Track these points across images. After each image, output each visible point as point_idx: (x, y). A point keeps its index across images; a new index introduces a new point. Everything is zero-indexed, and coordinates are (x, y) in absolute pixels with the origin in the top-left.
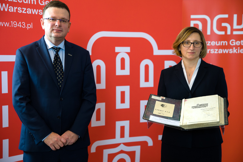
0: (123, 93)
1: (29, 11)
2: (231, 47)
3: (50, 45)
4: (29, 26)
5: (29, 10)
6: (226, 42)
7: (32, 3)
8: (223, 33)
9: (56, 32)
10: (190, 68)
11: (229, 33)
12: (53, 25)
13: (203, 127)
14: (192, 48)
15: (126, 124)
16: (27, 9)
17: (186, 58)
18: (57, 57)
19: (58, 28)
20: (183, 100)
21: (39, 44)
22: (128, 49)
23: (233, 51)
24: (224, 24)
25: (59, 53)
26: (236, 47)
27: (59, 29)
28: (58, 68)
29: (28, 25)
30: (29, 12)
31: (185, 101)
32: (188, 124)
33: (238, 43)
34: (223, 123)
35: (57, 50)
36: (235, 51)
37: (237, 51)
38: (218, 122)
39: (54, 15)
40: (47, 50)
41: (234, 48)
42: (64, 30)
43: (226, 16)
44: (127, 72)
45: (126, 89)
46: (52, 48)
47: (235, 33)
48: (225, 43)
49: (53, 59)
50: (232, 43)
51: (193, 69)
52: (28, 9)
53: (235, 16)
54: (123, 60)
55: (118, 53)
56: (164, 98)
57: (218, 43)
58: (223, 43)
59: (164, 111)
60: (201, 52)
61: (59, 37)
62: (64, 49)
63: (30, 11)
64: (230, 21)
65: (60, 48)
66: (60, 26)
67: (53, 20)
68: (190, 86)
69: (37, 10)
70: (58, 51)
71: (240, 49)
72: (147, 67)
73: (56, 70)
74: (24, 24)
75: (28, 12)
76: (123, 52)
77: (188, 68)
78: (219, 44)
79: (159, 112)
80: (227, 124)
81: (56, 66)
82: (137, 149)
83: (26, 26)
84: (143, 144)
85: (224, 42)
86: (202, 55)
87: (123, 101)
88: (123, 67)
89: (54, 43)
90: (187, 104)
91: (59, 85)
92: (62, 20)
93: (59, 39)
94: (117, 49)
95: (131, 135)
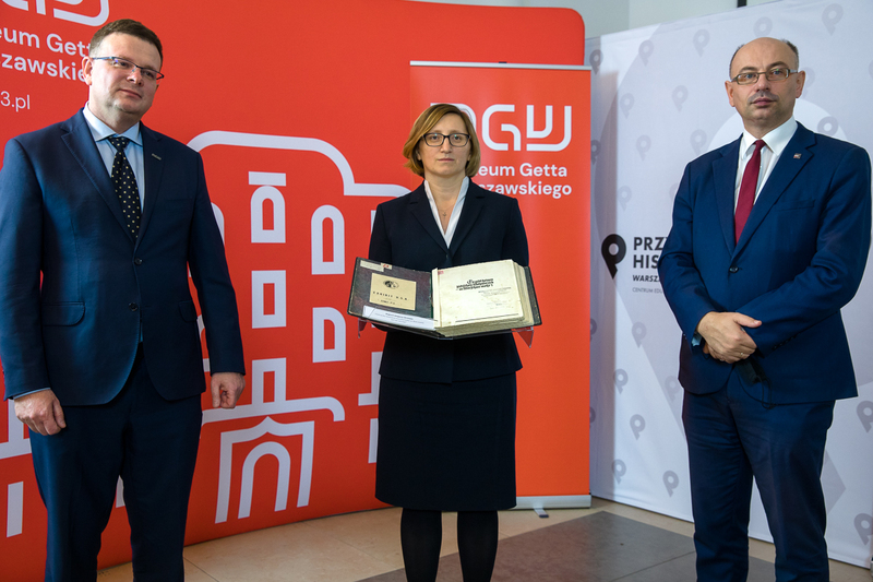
0: (269, 289)
1: (21, 64)
2: (524, 181)
3: (100, 130)
4: (21, 103)
5: (20, 61)
6: (512, 168)
7: (30, 44)
8: (504, 147)
9: (128, 97)
10: (446, 199)
11: (517, 147)
12: (120, 79)
13: (488, 330)
14: (446, 147)
15: (279, 366)
16: (13, 58)
17: (434, 173)
18: (121, 161)
19: (133, 86)
20: (435, 272)
21: (71, 128)
22: (280, 179)
23: (527, 189)
24: (505, 127)
25: (126, 152)
26: (535, 180)
27: (136, 91)
28: (125, 188)
29: (17, 100)
30: (20, 66)
31: (439, 273)
32: (452, 324)
33: (538, 172)
34: (530, 320)
35: (120, 144)
36: (531, 189)
37: (536, 189)
38: (521, 319)
39: (128, 54)
40: (94, 142)
41: (530, 183)
42: (145, 96)
43: (510, 108)
44: (278, 235)
45: (278, 278)
46: (107, 138)
47: (531, 147)
48: (510, 170)
49: (110, 166)
50: (525, 172)
51: (452, 201)
52: (17, 59)
53: (530, 109)
54: (268, 206)
55: (256, 187)
56: (390, 267)
57: (494, 172)
58: (504, 170)
59: (394, 297)
60: (468, 162)
61: (131, 110)
62: (140, 142)
63: (24, 64)
64: (518, 119)
65: (128, 140)
66: (140, 84)
67: (123, 64)
68: (448, 237)
69: (44, 64)
70: (125, 146)
71: (542, 186)
72: (328, 224)
73: (120, 192)
74: (6, 95)
75: (16, 65)
76: (268, 185)
77: (439, 200)
78: (496, 174)
79: (384, 298)
80: (538, 323)
81: (120, 183)
82: (307, 430)
83: (13, 102)
84: (322, 417)
85: (507, 169)
86: (470, 169)
87: (269, 308)
88: (268, 224)
89: (114, 124)
90: (446, 281)
91: (130, 229)
92: (145, 71)
93: (131, 115)
94: (254, 177)
95: (290, 396)
